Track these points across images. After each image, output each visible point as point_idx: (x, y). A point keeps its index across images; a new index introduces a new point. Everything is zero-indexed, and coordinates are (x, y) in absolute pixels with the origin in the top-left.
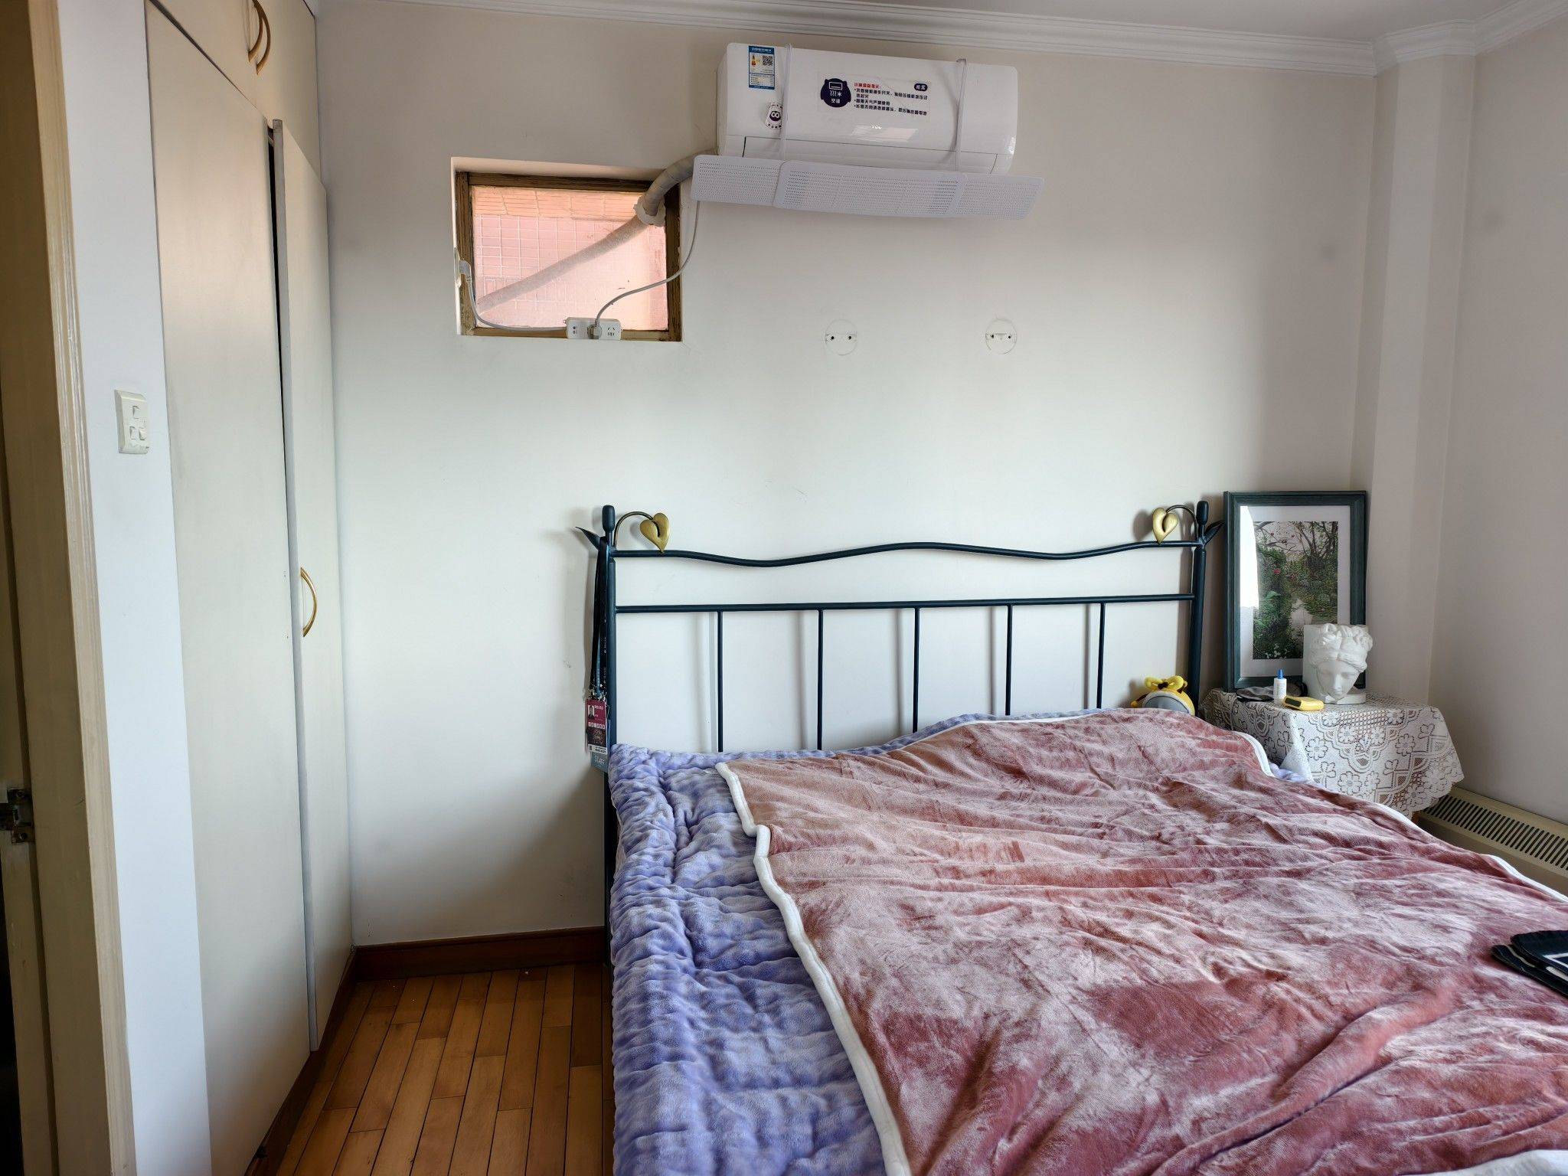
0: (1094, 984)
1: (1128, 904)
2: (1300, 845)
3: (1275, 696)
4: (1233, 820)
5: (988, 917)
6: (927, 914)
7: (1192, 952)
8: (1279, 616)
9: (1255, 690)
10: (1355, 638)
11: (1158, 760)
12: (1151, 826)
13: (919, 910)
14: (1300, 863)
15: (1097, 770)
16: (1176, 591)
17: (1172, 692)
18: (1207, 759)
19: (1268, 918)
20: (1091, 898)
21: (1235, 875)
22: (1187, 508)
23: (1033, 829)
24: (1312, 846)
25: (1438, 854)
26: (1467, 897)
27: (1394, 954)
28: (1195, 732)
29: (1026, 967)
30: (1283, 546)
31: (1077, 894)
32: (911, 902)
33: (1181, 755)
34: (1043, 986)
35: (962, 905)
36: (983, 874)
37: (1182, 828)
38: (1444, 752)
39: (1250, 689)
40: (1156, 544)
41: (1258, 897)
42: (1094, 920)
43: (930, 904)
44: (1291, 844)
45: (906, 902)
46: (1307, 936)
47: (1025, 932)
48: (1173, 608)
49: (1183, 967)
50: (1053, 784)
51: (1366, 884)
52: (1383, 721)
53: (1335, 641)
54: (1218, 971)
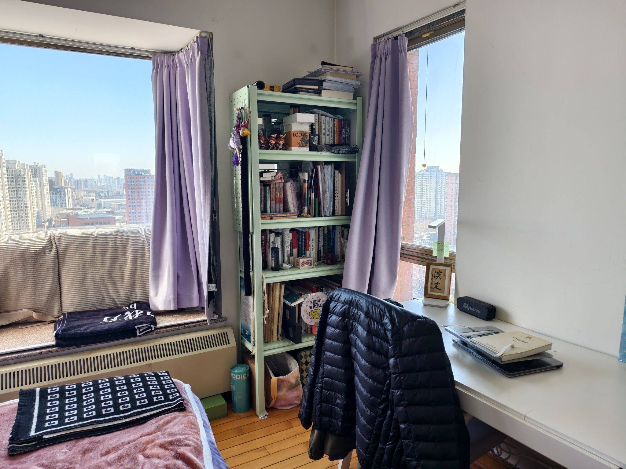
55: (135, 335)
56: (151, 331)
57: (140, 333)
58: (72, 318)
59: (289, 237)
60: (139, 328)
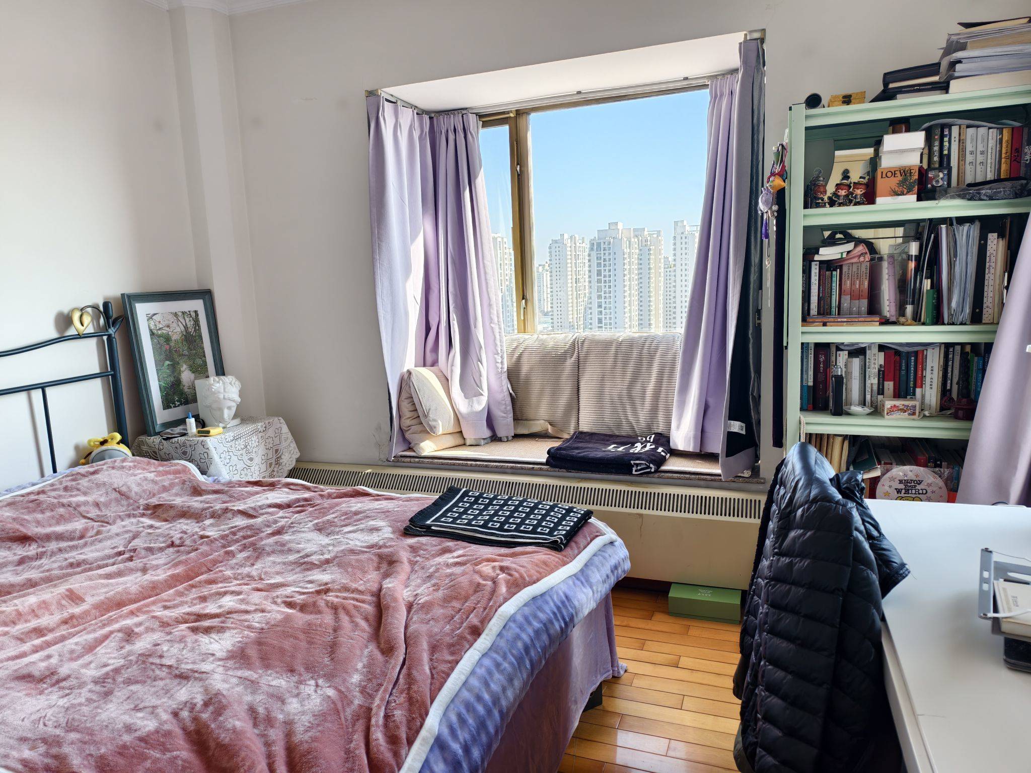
0: (228, 651)
1: (194, 594)
2: (265, 516)
3: (189, 432)
4: (213, 515)
5: (100, 650)
6: (47, 673)
7: (265, 602)
8: (174, 377)
9: (172, 430)
10: (231, 383)
11: (133, 494)
12: (161, 539)
13: (37, 673)
14: (274, 526)
15: (89, 515)
16: (97, 370)
17: (113, 446)
18: (166, 484)
19: (284, 563)
20: (166, 601)
21: (244, 548)
22: (95, 307)
23: (71, 575)
24: (271, 514)
25: (335, 495)
26: (368, 510)
27: (366, 552)
28: (147, 467)
29: (170, 667)
30: (167, 329)
31: (154, 603)
32: (25, 672)
33: (149, 487)
34: (197, 672)
35: (72, 652)
36: (65, 622)
37: (185, 533)
38: (289, 441)
39: (168, 431)
40: (78, 336)
41: (269, 554)
42: (184, 613)
43: (43, 665)
44: (259, 517)
45: (17, 674)
46: (317, 562)
47: (141, 645)
48: (98, 382)
49: (270, 612)
50: (60, 537)
51: (319, 523)
52: (257, 431)
53: (219, 387)
54: (290, 605)
55: (630, 473)
56: (650, 473)
57: (636, 471)
58: (580, 439)
59: (877, 360)
60: (637, 465)
